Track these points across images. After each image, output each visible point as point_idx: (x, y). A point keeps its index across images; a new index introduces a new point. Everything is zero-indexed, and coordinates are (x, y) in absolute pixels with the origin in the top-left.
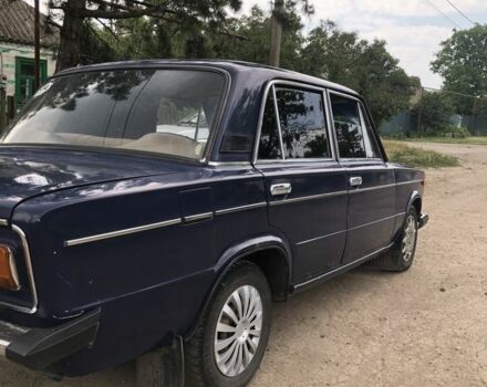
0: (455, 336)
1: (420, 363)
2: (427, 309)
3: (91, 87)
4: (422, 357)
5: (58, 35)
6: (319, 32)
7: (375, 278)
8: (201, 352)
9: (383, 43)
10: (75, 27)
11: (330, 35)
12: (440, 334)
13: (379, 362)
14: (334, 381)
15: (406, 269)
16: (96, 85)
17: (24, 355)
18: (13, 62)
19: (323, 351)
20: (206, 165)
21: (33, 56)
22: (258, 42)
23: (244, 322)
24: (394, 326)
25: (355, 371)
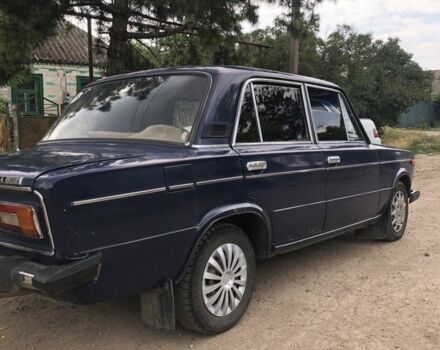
0: (427, 290)
1: (388, 310)
2: (408, 270)
3: (123, 92)
4: (391, 306)
5: (106, 56)
6: (336, 36)
7: (367, 247)
8: (190, 293)
9: (397, 40)
10: (119, 48)
11: (347, 37)
12: (412, 290)
13: (352, 310)
14: (309, 323)
15: (397, 238)
16: (127, 89)
17: (44, 282)
18: (74, 81)
19: (304, 302)
20: (189, 147)
21: (87, 75)
22: (280, 49)
23: (228, 273)
24: (373, 283)
25: (329, 316)
